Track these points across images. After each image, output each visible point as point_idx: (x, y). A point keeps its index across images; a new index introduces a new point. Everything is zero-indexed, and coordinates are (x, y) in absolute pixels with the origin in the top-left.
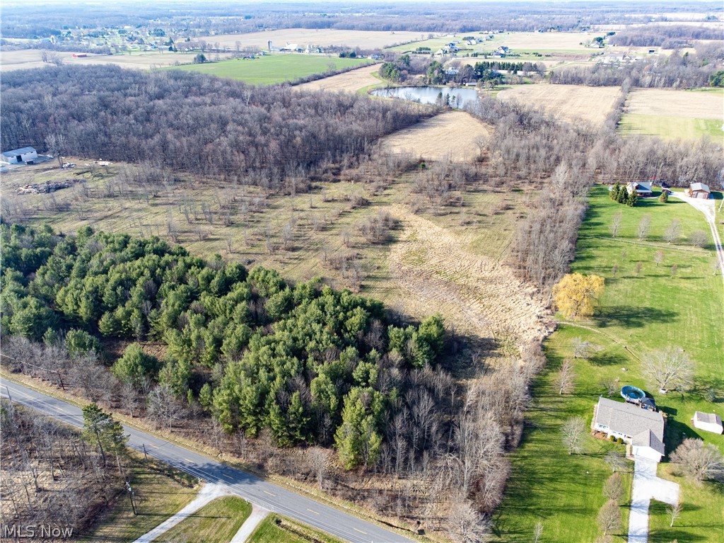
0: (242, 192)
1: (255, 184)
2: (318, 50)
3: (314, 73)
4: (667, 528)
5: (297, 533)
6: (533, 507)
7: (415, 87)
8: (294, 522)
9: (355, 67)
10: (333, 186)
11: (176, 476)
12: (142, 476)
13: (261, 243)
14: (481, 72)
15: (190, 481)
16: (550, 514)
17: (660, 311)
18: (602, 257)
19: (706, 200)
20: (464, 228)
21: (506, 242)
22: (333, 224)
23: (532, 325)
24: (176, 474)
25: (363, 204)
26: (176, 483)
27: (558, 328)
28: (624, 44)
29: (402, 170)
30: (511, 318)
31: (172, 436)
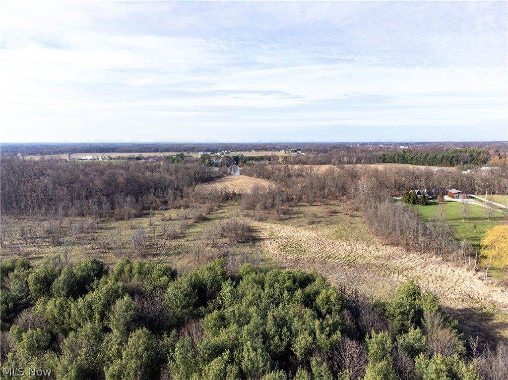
0: (68, 221)
1: (82, 215)
10: (165, 212)
19: (467, 199)
20: (314, 226)
21: (364, 231)
25: (204, 220)
28: (310, 153)
29: (222, 199)
30: (455, 285)
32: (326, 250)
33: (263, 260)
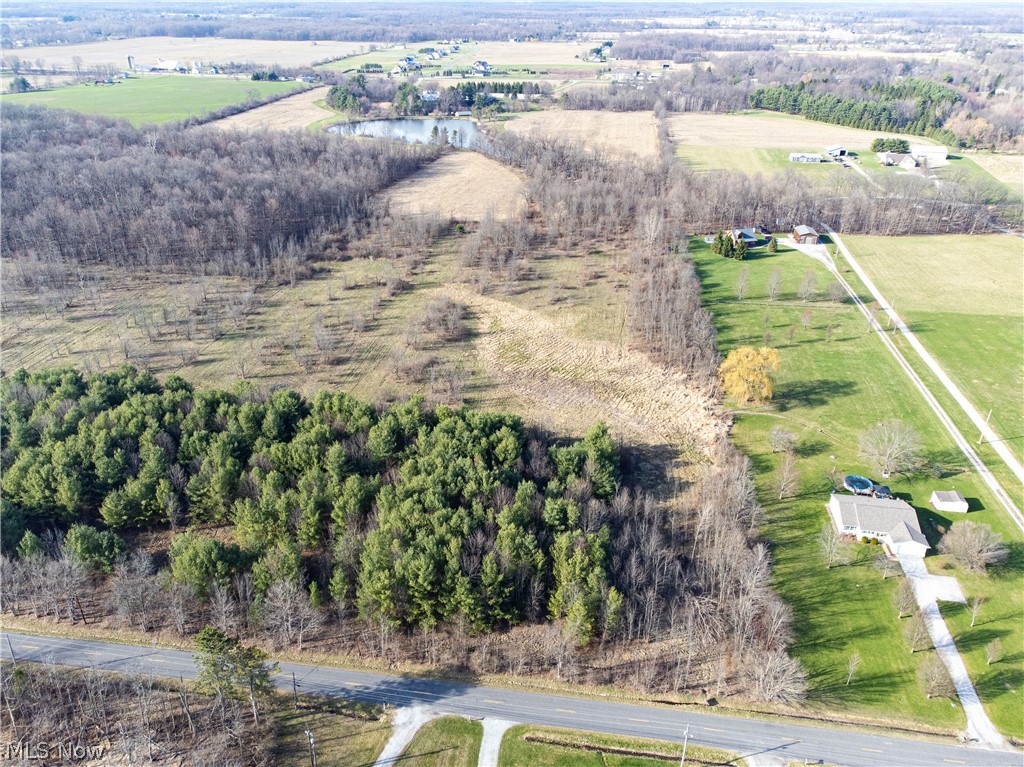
0: (211, 286)
1: (227, 273)
2: (213, 70)
3: (228, 104)
4: (968, 629)
5: (558, 744)
6: (821, 641)
7: (387, 119)
8: (547, 731)
9: (285, 93)
10: (345, 265)
11: (344, 711)
12: (294, 722)
13: (283, 358)
14: (470, 96)
15: (371, 712)
16: (845, 644)
17: (835, 382)
18: (739, 325)
19: (815, 245)
20: (556, 307)
21: (619, 321)
22: (376, 320)
23: (704, 420)
24: (343, 707)
25: (404, 288)
26: (350, 719)
27: (736, 419)
28: (629, 57)
29: (433, 237)
30: (674, 415)
31: (306, 655)
32: (556, 356)
33: (473, 373)
